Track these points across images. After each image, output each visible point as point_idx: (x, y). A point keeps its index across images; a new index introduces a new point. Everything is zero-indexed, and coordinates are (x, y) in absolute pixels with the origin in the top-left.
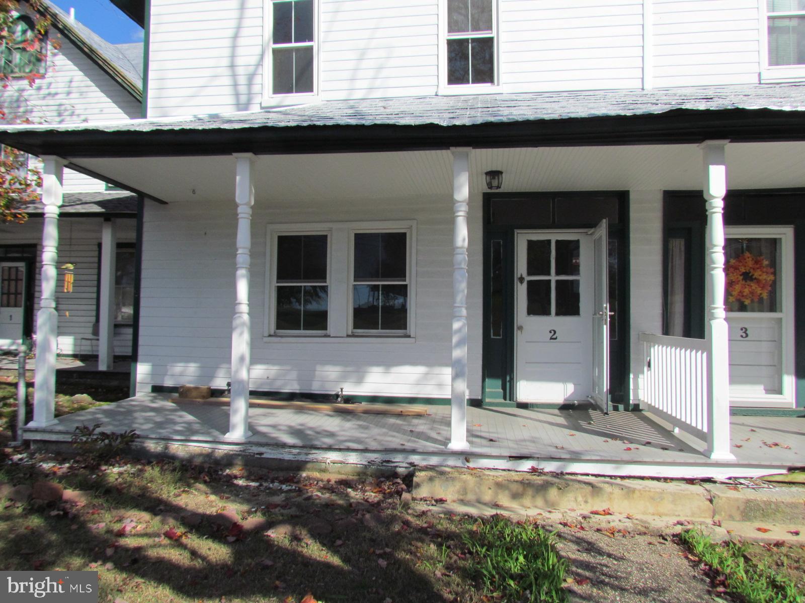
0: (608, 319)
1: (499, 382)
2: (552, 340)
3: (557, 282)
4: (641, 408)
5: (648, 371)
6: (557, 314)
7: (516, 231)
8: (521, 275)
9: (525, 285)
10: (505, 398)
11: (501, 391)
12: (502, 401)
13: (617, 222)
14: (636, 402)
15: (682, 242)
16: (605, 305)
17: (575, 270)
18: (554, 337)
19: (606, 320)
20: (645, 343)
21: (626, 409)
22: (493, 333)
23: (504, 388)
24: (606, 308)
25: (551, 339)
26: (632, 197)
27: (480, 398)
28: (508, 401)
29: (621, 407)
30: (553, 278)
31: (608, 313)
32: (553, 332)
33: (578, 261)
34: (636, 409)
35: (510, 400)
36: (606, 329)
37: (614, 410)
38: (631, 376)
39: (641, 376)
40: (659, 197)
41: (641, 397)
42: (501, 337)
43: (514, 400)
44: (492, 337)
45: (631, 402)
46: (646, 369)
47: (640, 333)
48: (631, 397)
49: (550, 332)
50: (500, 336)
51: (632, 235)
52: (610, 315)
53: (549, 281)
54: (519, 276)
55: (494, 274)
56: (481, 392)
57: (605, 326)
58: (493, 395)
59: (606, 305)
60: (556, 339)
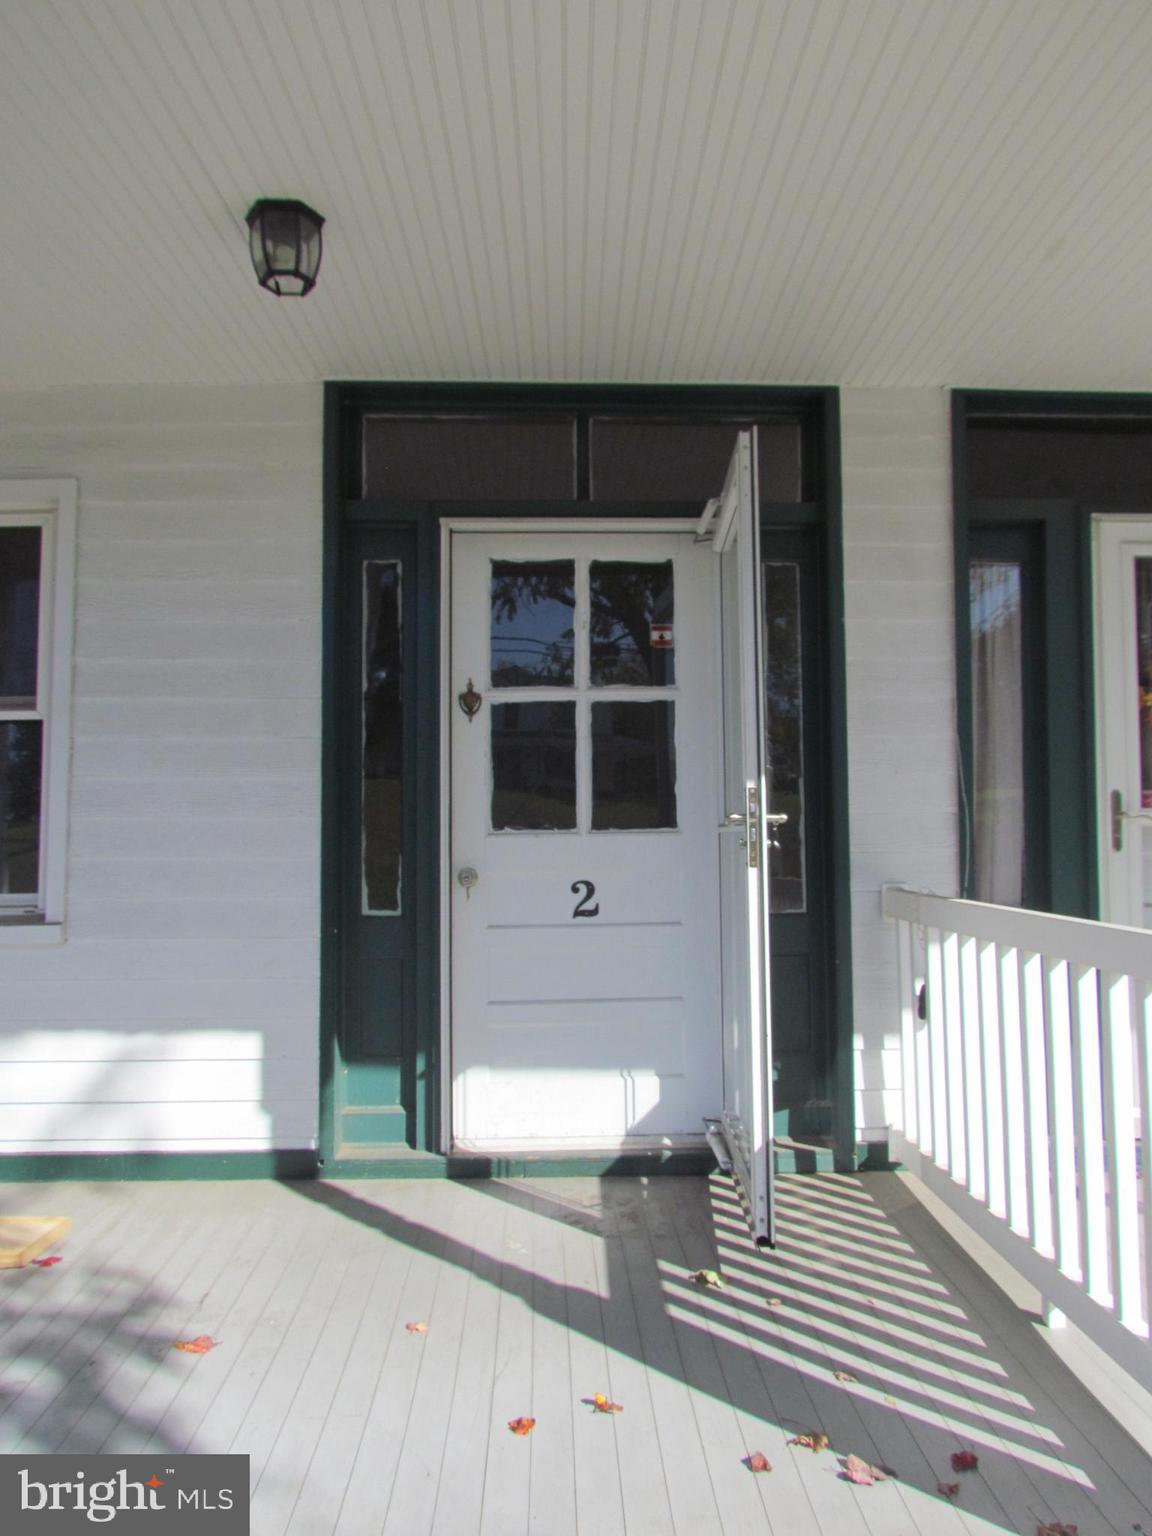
0: (766, 843)
1: (392, 1079)
2: (581, 919)
3: (597, 708)
4: (892, 1158)
5: (916, 1029)
6: (599, 824)
7: (446, 524)
8: (470, 685)
9: (483, 721)
10: (412, 1142)
11: (400, 1110)
12: (400, 1149)
13: (799, 499)
14: (876, 1137)
15: (1014, 574)
16: (750, 785)
17: (657, 666)
18: (589, 906)
19: (757, 846)
20: (904, 925)
21: (843, 1167)
22: (371, 897)
23: (409, 1102)
24: (756, 795)
25: (578, 913)
26: (849, 410)
27: (313, 1145)
28: (421, 1154)
29: (824, 1157)
30: (584, 695)
31: (766, 817)
32: (583, 889)
33: (667, 635)
34: (878, 1159)
35: (429, 1148)
36: (756, 884)
37: (800, 1171)
38: (858, 1043)
39: (890, 1042)
40: (939, 414)
41: (893, 1118)
42: (398, 912)
43: (444, 1145)
44: (366, 910)
45: (858, 1137)
46: (908, 1017)
47: (885, 887)
48: (859, 1120)
49: (575, 890)
50: (393, 907)
51: (849, 544)
52: (770, 825)
53: (570, 707)
54: (460, 688)
55: (370, 681)
56: (316, 1124)
57: (753, 873)
58: (363, 1130)
59: (757, 784)
60: (594, 912)
